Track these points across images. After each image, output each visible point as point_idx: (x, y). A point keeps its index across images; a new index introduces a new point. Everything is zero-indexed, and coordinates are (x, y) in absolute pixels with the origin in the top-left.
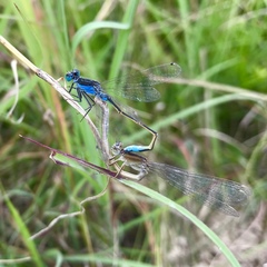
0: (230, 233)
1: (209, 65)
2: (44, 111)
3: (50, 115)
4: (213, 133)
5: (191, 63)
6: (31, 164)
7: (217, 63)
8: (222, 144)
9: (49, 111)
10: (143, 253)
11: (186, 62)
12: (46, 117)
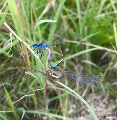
1: (89, 34)
2: (20, 52)
3: (23, 54)
4: (89, 62)
5: (81, 32)
6: (13, 72)
8: (93, 67)
9: (22, 52)
11: (79, 32)
12: (21, 54)
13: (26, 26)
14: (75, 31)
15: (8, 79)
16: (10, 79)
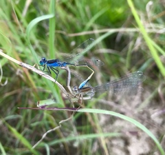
0: (126, 99)
1: (93, 15)
2: (16, 70)
3: (20, 72)
4: (104, 50)
7: (96, 13)
9: (19, 70)
10: (88, 127)
12: (17, 73)
13: (10, 29)
14: (75, 15)
15: (9, 110)
16: (12, 109)
